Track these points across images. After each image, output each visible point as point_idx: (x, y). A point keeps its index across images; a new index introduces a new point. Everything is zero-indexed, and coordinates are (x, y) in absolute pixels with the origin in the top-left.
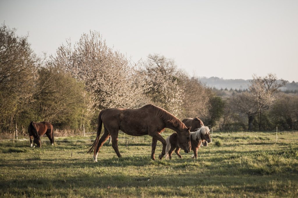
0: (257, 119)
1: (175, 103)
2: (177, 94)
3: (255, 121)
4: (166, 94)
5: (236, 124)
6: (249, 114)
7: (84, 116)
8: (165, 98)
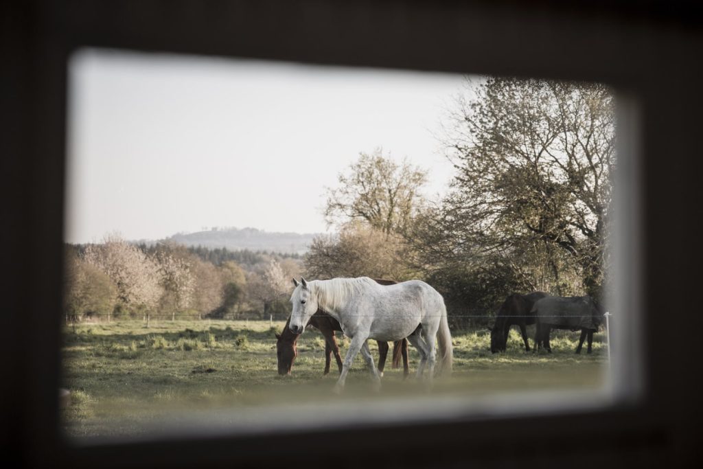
0: (273, 307)
1: (187, 291)
2: (189, 283)
3: (272, 309)
4: (177, 283)
5: (250, 312)
6: (264, 300)
7: (109, 305)
8: (177, 286)
